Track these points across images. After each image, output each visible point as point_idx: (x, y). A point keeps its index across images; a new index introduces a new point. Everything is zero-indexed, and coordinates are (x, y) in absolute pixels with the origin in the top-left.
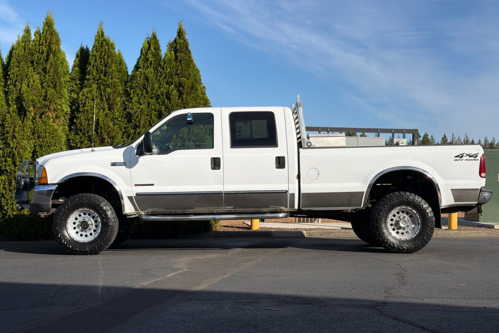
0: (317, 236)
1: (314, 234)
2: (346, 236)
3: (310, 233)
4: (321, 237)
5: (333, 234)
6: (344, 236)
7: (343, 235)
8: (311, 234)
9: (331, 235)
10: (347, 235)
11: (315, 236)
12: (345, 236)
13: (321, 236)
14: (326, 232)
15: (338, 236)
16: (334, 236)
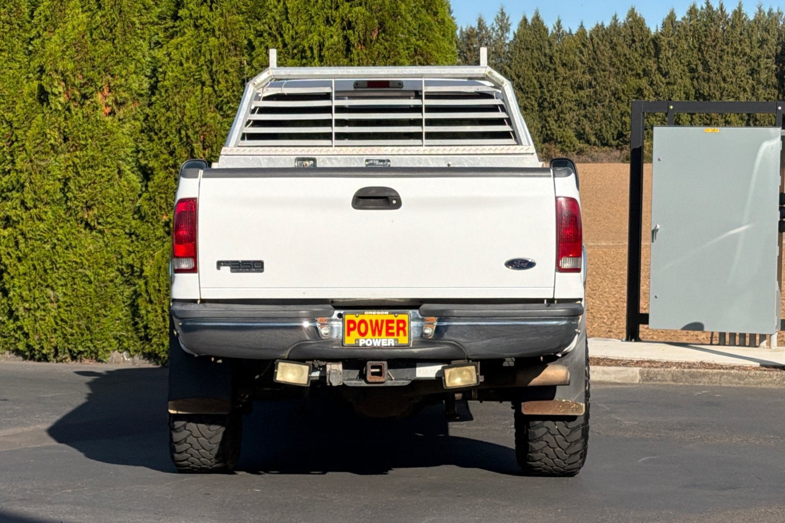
0: (666, 381)
1: (659, 377)
2: (739, 385)
3: (648, 373)
4: (675, 383)
5: (705, 380)
6: (731, 385)
7: (731, 383)
8: (650, 376)
9: (700, 380)
10: (742, 382)
11: (659, 380)
12: (734, 385)
13: (675, 381)
14: (690, 372)
15: (718, 385)
16: (708, 383)
